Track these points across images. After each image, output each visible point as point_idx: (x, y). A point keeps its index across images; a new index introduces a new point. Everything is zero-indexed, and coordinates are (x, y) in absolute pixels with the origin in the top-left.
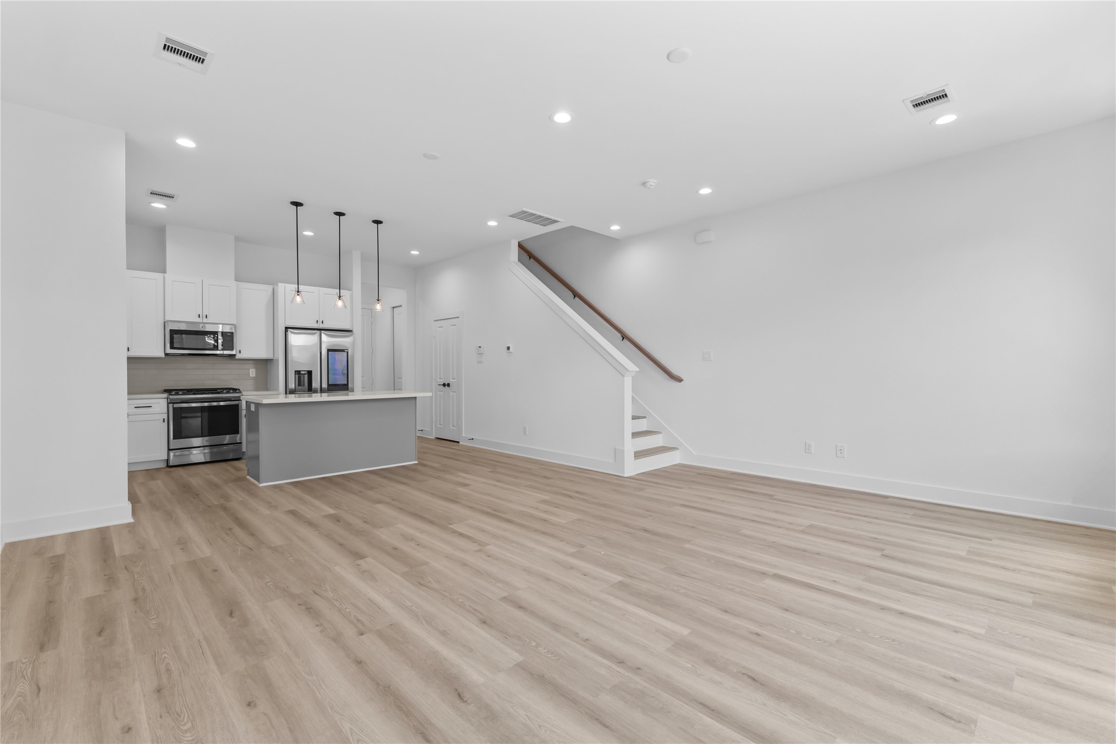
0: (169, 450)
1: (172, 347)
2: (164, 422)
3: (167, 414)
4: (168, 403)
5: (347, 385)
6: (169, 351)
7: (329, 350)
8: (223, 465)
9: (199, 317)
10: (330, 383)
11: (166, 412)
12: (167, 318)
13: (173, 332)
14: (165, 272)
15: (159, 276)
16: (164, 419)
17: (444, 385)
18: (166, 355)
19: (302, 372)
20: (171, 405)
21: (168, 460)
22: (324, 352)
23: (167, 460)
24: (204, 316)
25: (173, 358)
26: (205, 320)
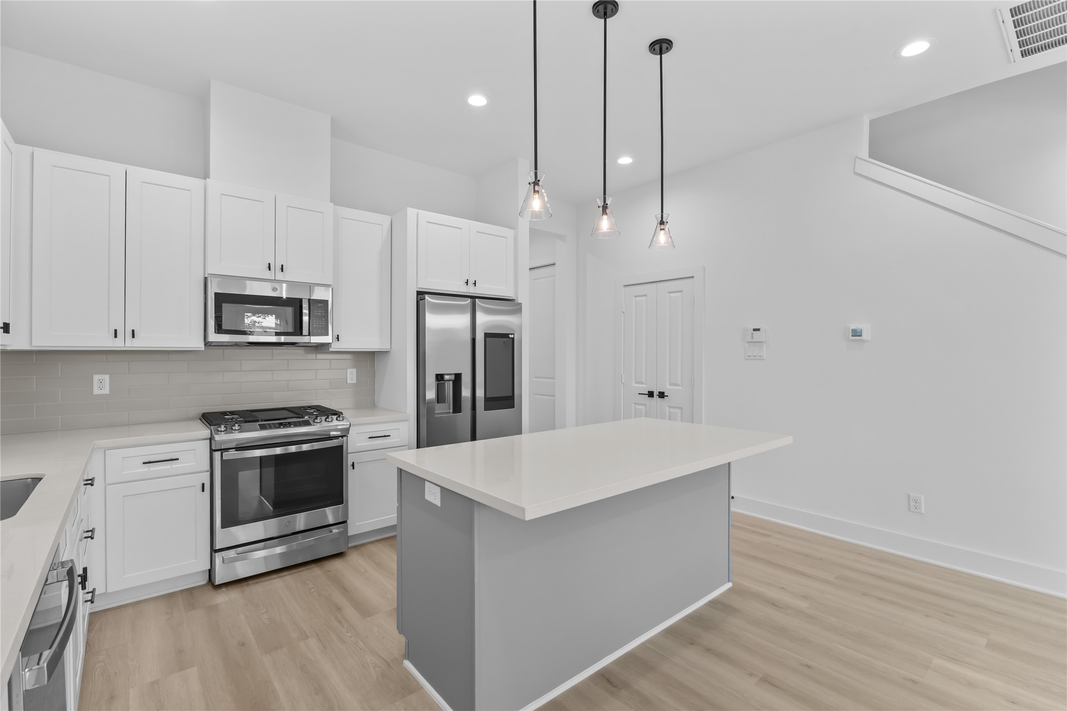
0: (214, 551)
1: (219, 329)
2: (203, 491)
3: (209, 473)
4: (212, 451)
5: (512, 398)
6: (213, 337)
7: (487, 335)
8: (316, 571)
9: (270, 270)
10: (487, 397)
11: (208, 468)
12: (210, 270)
13: (221, 299)
14: (206, 176)
15: (194, 183)
16: (203, 484)
17: (651, 394)
18: (207, 344)
19: (447, 377)
20: (217, 455)
21: (211, 572)
22: (480, 337)
23: (209, 570)
24: (278, 267)
25: (219, 351)
26: (280, 276)
